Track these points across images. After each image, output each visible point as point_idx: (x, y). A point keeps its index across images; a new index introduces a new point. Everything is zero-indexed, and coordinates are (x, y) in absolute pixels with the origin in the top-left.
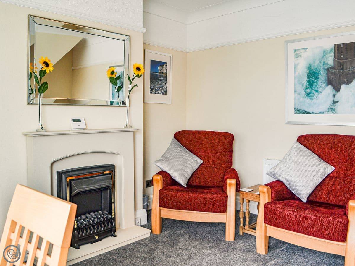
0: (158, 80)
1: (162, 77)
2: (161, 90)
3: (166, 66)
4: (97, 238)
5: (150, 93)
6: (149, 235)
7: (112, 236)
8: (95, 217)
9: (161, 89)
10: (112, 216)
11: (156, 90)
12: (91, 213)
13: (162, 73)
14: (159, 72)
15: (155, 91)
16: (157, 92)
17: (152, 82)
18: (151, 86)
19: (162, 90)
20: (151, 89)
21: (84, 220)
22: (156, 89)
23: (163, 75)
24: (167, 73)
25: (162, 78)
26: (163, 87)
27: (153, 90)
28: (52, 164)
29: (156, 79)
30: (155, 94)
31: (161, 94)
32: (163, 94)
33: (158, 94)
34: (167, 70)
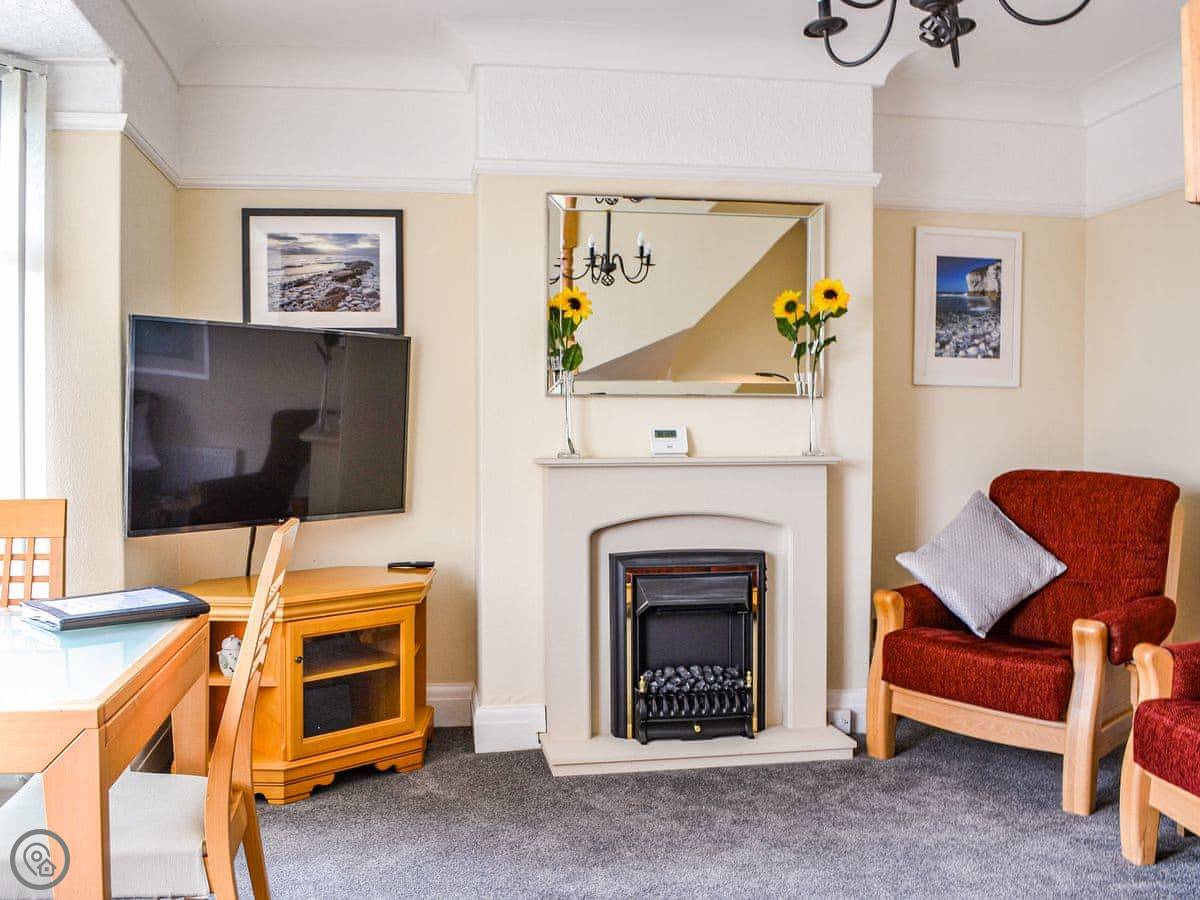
0: (964, 316)
1: (983, 303)
2: (976, 345)
3: (999, 268)
4: (697, 729)
5: (936, 355)
6: (848, 756)
7: (744, 734)
8: (700, 677)
9: (976, 341)
10: (746, 683)
11: (958, 347)
12: (692, 668)
13: (983, 293)
14: (971, 288)
15: (953, 350)
16: (961, 353)
17: (941, 322)
18: (937, 334)
19: (982, 346)
20: (938, 345)
21: (669, 680)
22: (957, 343)
23: (986, 298)
24: (1002, 290)
25: (980, 309)
26: (984, 335)
27: (947, 347)
28: (596, 535)
29: (959, 313)
30: (956, 356)
31: (979, 356)
32: (986, 356)
33: (967, 356)
34: (1002, 282)
